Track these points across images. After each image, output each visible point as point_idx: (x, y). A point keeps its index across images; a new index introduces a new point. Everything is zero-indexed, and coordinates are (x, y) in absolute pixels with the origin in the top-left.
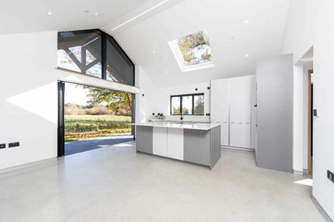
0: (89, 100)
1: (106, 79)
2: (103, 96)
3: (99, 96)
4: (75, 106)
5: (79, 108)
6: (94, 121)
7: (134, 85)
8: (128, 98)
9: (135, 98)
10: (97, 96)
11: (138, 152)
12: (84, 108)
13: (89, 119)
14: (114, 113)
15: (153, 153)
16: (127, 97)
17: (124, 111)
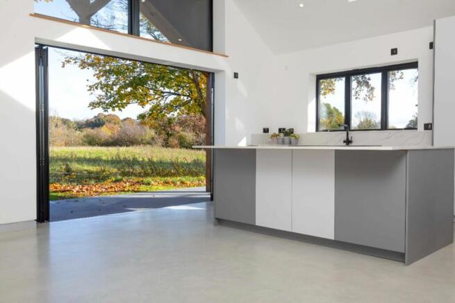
0: (94, 99)
1: (138, 35)
2: (129, 89)
3: (122, 87)
4: (60, 123)
5: (69, 127)
6: (107, 162)
7: (211, 49)
8: (199, 90)
9: (213, 87)
10: (116, 88)
11: (219, 221)
12: (80, 126)
13: (93, 156)
14: (160, 141)
15: (258, 223)
16: (194, 89)
17: (189, 136)
